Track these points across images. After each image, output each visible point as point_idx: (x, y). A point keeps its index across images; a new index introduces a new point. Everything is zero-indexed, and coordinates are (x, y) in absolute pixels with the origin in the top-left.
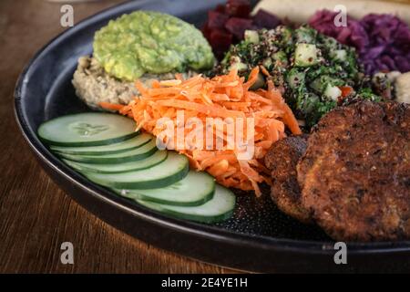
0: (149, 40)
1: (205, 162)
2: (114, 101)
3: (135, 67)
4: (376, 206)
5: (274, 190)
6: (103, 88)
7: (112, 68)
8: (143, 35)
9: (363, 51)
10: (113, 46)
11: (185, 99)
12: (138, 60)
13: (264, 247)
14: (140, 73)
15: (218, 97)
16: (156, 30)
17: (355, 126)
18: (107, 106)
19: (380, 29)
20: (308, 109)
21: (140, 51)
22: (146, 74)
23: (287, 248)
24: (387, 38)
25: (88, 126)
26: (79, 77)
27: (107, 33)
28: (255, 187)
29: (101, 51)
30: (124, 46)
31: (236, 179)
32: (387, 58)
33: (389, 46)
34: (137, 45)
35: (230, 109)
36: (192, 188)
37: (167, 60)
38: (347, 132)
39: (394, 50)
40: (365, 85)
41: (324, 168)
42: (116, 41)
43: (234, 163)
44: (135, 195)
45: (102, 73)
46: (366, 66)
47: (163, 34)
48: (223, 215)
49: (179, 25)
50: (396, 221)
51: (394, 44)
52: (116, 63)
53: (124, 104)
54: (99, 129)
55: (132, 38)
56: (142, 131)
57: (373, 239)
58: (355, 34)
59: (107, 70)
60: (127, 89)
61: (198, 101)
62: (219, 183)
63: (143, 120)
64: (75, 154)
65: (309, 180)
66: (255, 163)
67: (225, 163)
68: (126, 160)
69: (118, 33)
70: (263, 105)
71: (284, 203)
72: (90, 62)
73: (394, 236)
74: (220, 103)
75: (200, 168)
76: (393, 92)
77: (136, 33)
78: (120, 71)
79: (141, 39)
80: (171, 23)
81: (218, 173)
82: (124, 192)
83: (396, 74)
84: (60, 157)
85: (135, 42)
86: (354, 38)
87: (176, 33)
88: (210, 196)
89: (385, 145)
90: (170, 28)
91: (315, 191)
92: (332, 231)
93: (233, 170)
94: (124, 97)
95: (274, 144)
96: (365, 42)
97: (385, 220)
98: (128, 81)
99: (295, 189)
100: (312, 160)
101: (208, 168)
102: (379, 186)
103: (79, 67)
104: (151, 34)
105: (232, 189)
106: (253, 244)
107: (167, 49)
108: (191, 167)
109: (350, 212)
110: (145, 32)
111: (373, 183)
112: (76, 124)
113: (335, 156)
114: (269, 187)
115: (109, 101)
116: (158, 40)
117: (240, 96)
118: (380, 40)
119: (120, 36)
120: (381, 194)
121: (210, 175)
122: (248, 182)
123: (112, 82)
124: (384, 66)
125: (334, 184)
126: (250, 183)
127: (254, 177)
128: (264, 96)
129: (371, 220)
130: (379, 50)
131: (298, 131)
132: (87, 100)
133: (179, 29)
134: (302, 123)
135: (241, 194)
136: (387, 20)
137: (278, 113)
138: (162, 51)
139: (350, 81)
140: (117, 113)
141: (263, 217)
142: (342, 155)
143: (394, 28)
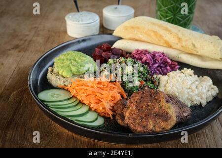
0: (74, 63)
1: (95, 108)
2: (63, 85)
3: (70, 73)
4: (146, 123)
5: (117, 117)
6: (58, 80)
7: (62, 73)
8: (73, 61)
9: (151, 65)
10: (62, 65)
11: (88, 86)
12: (71, 70)
13: (112, 135)
14: (72, 75)
15: (99, 86)
16: (77, 59)
17: (142, 97)
18: (60, 87)
19: (157, 58)
20: (129, 89)
21: (72, 67)
22: (74, 75)
23: (119, 135)
24: (160, 61)
25: (54, 94)
26: (49, 75)
27: (59, 59)
28: (111, 116)
29: (57, 66)
30: (66, 65)
31: (105, 113)
32: (159, 68)
33: (160, 64)
34: (71, 65)
35: (103, 90)
36: (91, 117)
37: (81, 70)
38: (139, 99)
39: (162, 65)
40: (149, 80)
41: (132, 111)
42: (63, 63)
43: (104, 108)
44: (73, 119)
45: (58, 74)
46: (151, 72)
47: (80, 61)
48: (100, 126)
49: (85, 57)
50: (152, 127)
51: (162, 63)
52: (63, 71)
53: (66, 86)
54: (58, 96)
55: (69, 62)
56: (73, 96)
57: (145, 132)
58: (148, 60)
59: (60, 73)
60: (67, 80)
61: (92, 87)
62: (99, 115)
63: (74, 92)
64: (52, 105)
65: (127, 114)
66: (111, 108)
67: (101, 108)
68: (69, 107)
69: (63, 60)
70: (114, 88)
71: (119, 121)
72: (53, 70)
73: (151, 132)
74: (100, 88)
75: (93, 110)
76: (159, 83)
77: (70, 60)
78: (65, 74)
79: (72, 62)
80: (82, 57)
81: (99, 111)
82: (70, 118)
83: (160, 76)
84: (48, 106)
85: (70, 63)
86: (147, 61)
87: (84, 60)
88: (96, 119)
89: (150, 104)
90: (82, 58)
91: (129, 118)
92: (133, 130)
93: (104, 110)
94: (66, 83)
95: (117, 102)
96: (151, 62)
97: (149, 127)
98: (67, 78)
99: (123, 117)
100: (128, 108)
101: (96, 110)
102: (147, 116)
103: (49, 72)
104: (75, 60)
105: (103, 117)
106: (109, 134)
107: (81, 66)
108: (90, 109)
109: (139, 124)
110: (73, 60)
111: (146, 116)
112: (50, 94)
113: (135, 107)
114: (115, 116)
115: (61, 85)
116: (78, 63)
117: (106, 85)
118: (157, 62)
119: (64, 61)
120: (148, 119)
121: (96, 112)
122: (108, 114)
123: (62, 78)
124: (158, 72)
125: (134, 116)
126: (109, 115)
127: (110, 113)
128: (114, 85)
129: (145, 127)
130: (157, 65)
131: (126, 97)
132: (53, 84)
133: (85, 59)
134: (127, 94)
135: (106, 118)
136: (159, 54)
137: (119, 91)
138: (79, 67)
139: (144, 78)
140: (64, 89)
141: (113, 126)
142: (137, 107)
143: (162, 57)
